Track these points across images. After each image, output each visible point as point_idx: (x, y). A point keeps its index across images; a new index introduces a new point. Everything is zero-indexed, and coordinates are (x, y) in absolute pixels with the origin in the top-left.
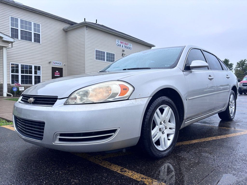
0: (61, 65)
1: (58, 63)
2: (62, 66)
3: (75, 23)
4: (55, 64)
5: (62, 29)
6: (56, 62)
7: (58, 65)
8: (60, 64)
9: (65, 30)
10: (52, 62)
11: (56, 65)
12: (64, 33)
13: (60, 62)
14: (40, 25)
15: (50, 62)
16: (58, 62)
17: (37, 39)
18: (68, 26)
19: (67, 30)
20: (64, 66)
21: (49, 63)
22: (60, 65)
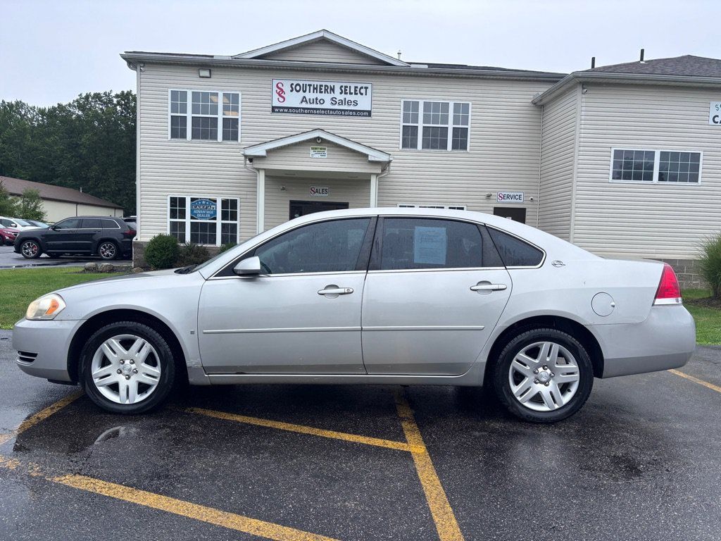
0: (522, 201)
1: (514, 197)
2: (525, 202)
3: (562, 76)
4: (503, 200)
5: (530, 101)
6: (507, 194)
7: (513, 200)
8: (517, 197)
9: (539, 104)
10: (493, 194)
11: (508, 200)
12: (536, 113)
13: (518, 194)
14: (470, 103)
15: (489, 196)
16: (512, 194)
17: (461, 141)
18: (546, 90)
19: (541, 103)
20: (530, 203)
21: (486, 199)
22: (518, 201)
